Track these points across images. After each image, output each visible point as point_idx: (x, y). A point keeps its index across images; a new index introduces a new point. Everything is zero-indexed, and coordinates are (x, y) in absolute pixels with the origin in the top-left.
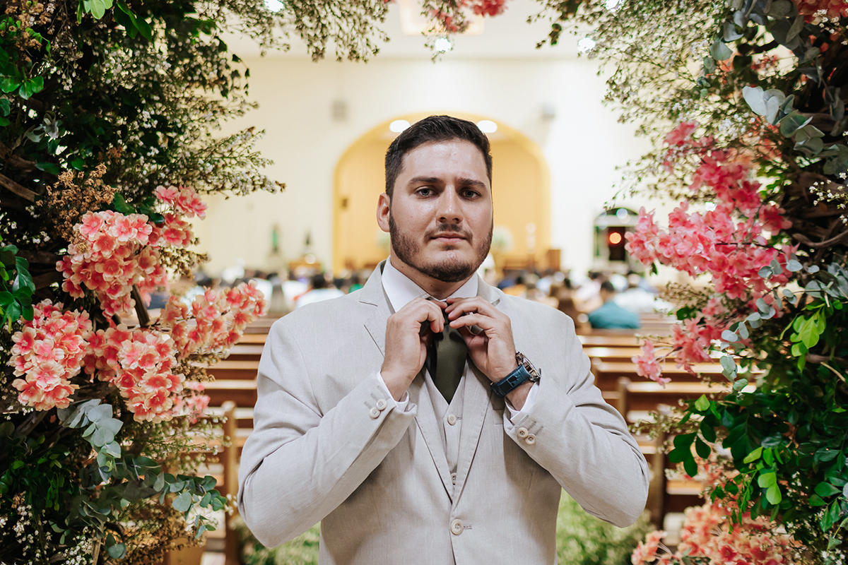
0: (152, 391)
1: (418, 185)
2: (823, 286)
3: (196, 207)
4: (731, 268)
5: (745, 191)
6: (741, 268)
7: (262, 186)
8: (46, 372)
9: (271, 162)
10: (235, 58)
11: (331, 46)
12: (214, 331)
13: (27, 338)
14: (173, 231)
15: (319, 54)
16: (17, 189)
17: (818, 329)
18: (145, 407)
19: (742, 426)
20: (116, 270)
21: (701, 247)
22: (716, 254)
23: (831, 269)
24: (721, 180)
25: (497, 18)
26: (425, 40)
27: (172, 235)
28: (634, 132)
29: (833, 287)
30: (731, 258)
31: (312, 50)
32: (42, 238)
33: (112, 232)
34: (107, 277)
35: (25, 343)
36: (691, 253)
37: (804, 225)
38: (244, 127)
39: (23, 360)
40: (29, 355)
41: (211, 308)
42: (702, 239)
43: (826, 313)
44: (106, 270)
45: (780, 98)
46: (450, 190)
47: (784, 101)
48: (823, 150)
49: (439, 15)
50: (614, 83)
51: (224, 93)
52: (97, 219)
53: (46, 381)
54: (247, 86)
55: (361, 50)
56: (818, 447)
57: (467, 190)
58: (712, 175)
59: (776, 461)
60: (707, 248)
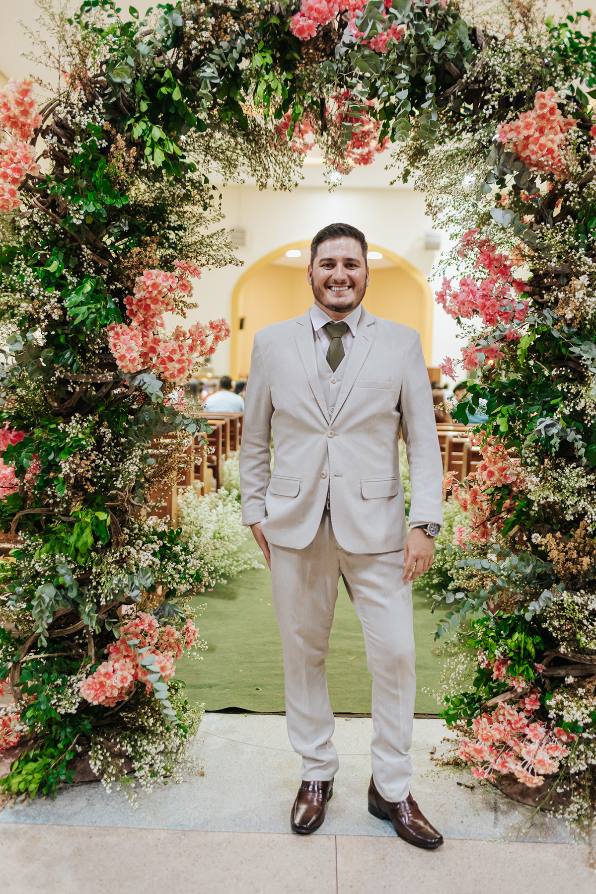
0: (178, 366)
1: (323, 262)
2: (537, 318)
3: (196, 273)
4: (489, 308)
5: (504, 269)
6: (495, 309)
7: (230, 262)
8: (130, 349)
9: (237, 248)
10: (214, 188)
11: (271, 182)
12: (202, 346)
13: (117, 333)
14: (184, 285)
15: (263, 186)
16: (99, 259)
17: (530, 340)
18: (176, 373)
19: (495, 398)
20: (157, 303)
21: (471, 296)
22: (481, 300)
24: (490, 263)
25: (368, 165)
26: (325, 179)
27: (184, 287)
29: (542, 320)
30: (488, 303)
31: (259, 183)
32: (116, 285)
33: (159, 280)
34: (152, 306)
35: (116, 337)
36: (466, 299)
37: (539, 291)
38: (219, 229)
39: (115, 346)
40: (118, 343)
41: (201, 332)
42: (473, 292)
44: (152, 302)
45: (512, 215)
46: (340, 265)
47: (514, 216)
49: (334, 163)
51: (205, 209)
52: (151, 274)
53: (129, 354)
54: (220, 204)
55: (286, 183)
57: (349, 264)
58: (486, 260)
59: (509, 413)
60: (474, 296)
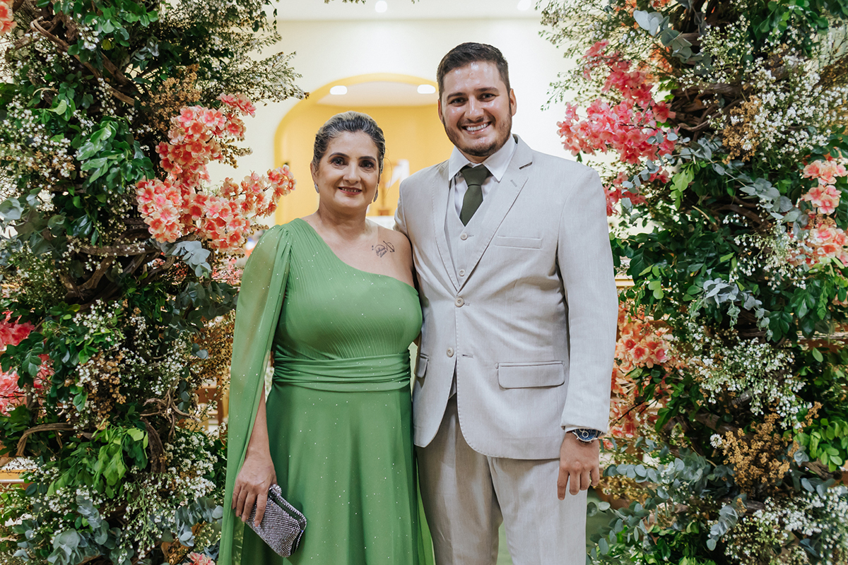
2: (692, 151)
3: (248, 109)
4: (630, 141)
5: (642, 91)
6: (636, 141)
7: (292, 95)
8: (166, 212)
9: (300, 76)
12: (258, 203)
13: (148, 192)
14: (233, 125)
16: (121, 96)
17: (688, 179)
18: (228, 241)
19: (639, 255)
20: (200, 150)
21: (608, 125)
22: (620, 131)
23: (700, 142)
24: (624, 83)
27: (233, 128)
28: (563, 55)
29: (700, 153)
30: (630, 135)
32: (145, 129)
33: (202, 120)
34: (193, 154)
35: (147, 196)
36: (602, 130)
37: (686, 117)
38: (275, 53)
39: (146, 208)
40: (150, 204)
41: (256, 185)
42: (609, 120)
43: (695, 170)
44: (193, 149)
45: (660, 18)
46: (472, 99)
47: (662, 21)
48: (692, 56)
50: (547, 13)
51: (256, 29)
52: (190, 112)
53: (166, 218)
54: (275, 22)
56: (690, 263)
57: (485, 94)
58: (619, 80)
59: (661, 274)
60: (612, 126)
